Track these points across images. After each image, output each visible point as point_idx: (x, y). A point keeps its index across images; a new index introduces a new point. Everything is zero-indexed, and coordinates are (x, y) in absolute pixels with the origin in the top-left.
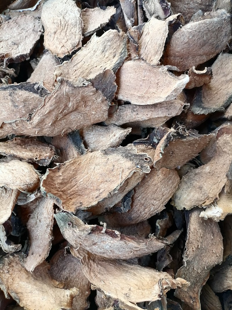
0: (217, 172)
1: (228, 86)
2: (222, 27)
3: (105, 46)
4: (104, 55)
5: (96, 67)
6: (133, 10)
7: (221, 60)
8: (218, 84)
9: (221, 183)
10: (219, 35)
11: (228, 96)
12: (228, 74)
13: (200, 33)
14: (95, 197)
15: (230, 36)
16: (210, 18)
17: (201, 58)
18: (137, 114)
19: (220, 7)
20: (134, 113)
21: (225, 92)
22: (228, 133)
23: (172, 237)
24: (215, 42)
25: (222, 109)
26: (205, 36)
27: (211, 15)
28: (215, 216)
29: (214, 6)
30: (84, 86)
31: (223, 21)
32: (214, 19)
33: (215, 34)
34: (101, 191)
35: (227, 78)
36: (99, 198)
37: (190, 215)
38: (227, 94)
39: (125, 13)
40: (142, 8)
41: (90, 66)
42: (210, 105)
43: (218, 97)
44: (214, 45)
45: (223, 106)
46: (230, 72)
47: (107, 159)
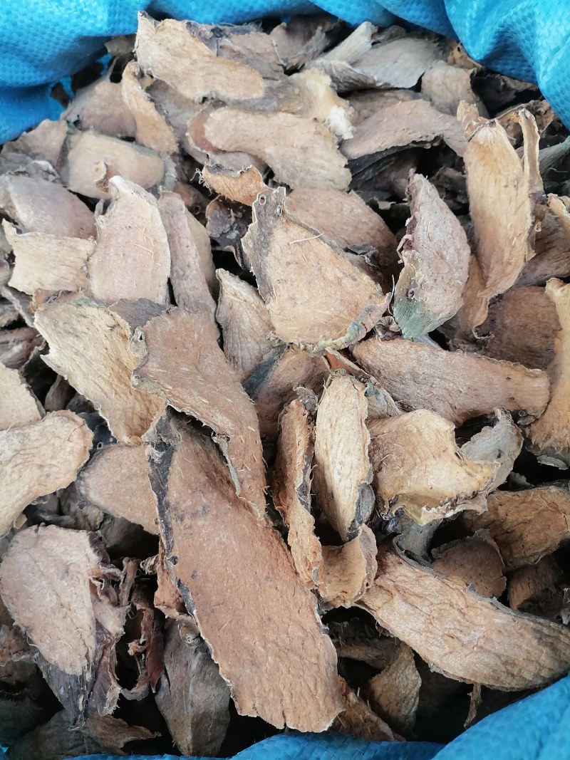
3: (65, 331)
4: (83, 334)
5: (106, 349)
14: (355, 282)
18: (188, 266)
20: (188, 272)
22: (202, 131)
30: (143, 338)
34: (340, 275)
36: (355, 275)
41: (105, 362)
47: (279, 285)
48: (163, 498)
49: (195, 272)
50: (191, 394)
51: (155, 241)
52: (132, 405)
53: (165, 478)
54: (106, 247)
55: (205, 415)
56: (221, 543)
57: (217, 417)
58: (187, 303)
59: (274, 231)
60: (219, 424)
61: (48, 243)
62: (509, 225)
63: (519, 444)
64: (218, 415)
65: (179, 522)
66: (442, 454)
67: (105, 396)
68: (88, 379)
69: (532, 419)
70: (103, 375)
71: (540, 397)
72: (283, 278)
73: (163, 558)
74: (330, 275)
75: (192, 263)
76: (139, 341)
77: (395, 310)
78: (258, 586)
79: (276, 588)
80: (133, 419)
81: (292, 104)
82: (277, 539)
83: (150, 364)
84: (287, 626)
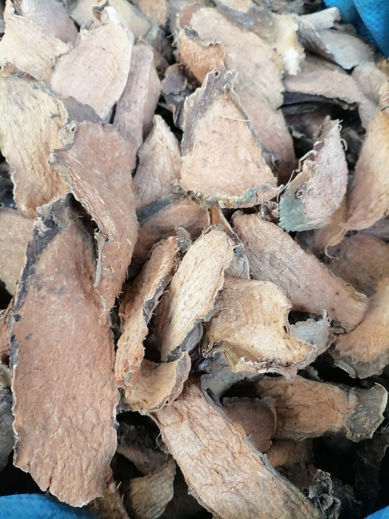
3: (14, 100)
4: (28, 110)
5: (41, 130)
14: (258, 169)
18: (135, 102)
20: (133, 107)
22: (189, 18)
30: (75, 130)
34: (250, 159)
36: (261, 164)
41: (35, 140)
47: (200, 145)
48: (31, 265)
49: (138, 109)
50: (93, 191)
51: (119, 69)
52: (41, 184)
53: (41, 249)
54: (78, 54)
55: (97, 212)
56: (63, 322)
57: (106, 218)
58: (121, 130)
59: (215, 102)
60: (105, 225)
61: (35, 32)
62: (384, 183)
63: (327, 344)
64: (107, 217)
65: (36, 289)
66: (272, 324)
67: (22, 167)
68: (15, 147)
69: (342, 331)
70: (29, 150)
71: (355, 318)
72: (205, 141)
73: (8, 313)
74: (242, 156)
75: (139, 101)
76: (71, 131)
77: (282, 199)
78: (77, 367)
79: (91, 376)
80: (37, 195)
81: (264, 30)
82: (109, 338)
83: (71, 151)
84: (86, 409)
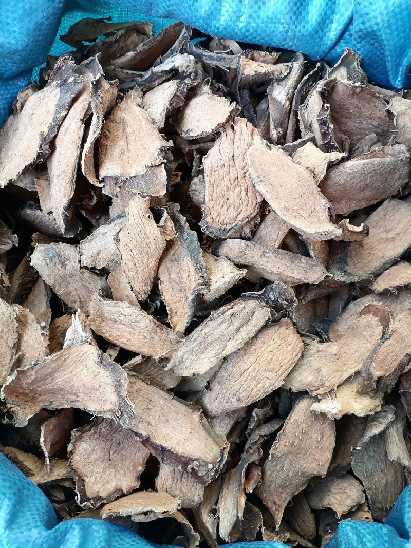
0: (345, 358)
1: (387, 247)
2: (395, 168)
6: (284, 117)
7: (386, 208)
8: (373, 241)
9: (345, 372)
10: (389, 177)
11: (383, 260)
12: (391, 230)
13: (363, 175)
15: (406, 179)
16: (381, 158)
17: (358, 204)
19: (399, 141)
21: (380, 254)
23: (269, 426)
24: (381, 186)
25: (371, 277)
26: (368, 179)
27: (384, 151)
28: (330, 412)
29: (390, 140)
31: (399, 162)
32: (387, 158)
33: (384, 177)
35: (388, 235)
37: (297, 402)
38: (382, 257)
39: (272, 119)
40: (297, 115)
42: (356, 269)
43: (370, 259)
44: (380, 190)
45: (373, 274)
46: (393, 227)
